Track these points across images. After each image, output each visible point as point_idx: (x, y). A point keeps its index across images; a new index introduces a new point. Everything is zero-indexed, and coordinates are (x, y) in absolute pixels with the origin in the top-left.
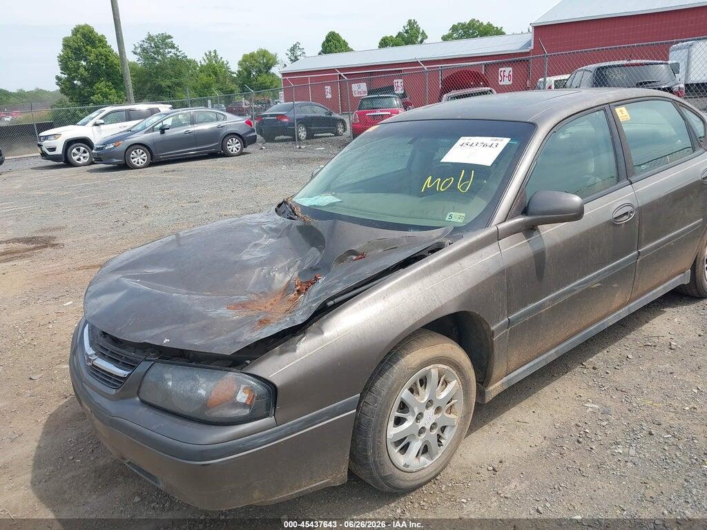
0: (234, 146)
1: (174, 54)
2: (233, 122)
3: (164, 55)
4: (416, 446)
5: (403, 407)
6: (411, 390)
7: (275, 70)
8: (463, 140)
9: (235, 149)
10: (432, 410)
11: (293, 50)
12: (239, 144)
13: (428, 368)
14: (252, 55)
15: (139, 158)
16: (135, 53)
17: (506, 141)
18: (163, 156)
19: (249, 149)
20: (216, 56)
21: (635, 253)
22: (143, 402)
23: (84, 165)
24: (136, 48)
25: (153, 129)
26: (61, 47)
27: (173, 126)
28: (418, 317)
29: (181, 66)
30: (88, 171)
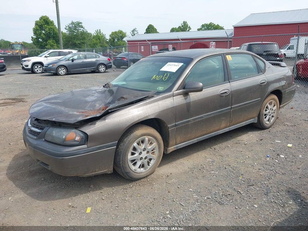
0: (102, 69)
1: (82, 30)
2: (103, 59)
3: (78, 30)
4: (139, 163)
5: (135, 149)
6: (138, 144)
7: (125, 39)
8: (169, 63)
9: (102, 70)
10: (145, 152)
11: (133, 31)
12: (104, 68)
13: (144, 137)
14: (116, 32)
15: (62, 71)
16: (66, 29)
17: (182, 64)
18: (72, 71)
19: (108, 70)
20: (100, 32)
21: (230, 107)
22: (46, 140)
23: (40, 73)
24: (66, 27)
25: (69, 60)
26: (34, 25)
27: (77, 59)
28: (140, 118)
29: (85, 35)
30: (41, 76)
